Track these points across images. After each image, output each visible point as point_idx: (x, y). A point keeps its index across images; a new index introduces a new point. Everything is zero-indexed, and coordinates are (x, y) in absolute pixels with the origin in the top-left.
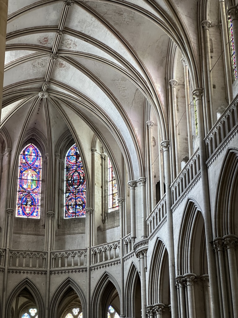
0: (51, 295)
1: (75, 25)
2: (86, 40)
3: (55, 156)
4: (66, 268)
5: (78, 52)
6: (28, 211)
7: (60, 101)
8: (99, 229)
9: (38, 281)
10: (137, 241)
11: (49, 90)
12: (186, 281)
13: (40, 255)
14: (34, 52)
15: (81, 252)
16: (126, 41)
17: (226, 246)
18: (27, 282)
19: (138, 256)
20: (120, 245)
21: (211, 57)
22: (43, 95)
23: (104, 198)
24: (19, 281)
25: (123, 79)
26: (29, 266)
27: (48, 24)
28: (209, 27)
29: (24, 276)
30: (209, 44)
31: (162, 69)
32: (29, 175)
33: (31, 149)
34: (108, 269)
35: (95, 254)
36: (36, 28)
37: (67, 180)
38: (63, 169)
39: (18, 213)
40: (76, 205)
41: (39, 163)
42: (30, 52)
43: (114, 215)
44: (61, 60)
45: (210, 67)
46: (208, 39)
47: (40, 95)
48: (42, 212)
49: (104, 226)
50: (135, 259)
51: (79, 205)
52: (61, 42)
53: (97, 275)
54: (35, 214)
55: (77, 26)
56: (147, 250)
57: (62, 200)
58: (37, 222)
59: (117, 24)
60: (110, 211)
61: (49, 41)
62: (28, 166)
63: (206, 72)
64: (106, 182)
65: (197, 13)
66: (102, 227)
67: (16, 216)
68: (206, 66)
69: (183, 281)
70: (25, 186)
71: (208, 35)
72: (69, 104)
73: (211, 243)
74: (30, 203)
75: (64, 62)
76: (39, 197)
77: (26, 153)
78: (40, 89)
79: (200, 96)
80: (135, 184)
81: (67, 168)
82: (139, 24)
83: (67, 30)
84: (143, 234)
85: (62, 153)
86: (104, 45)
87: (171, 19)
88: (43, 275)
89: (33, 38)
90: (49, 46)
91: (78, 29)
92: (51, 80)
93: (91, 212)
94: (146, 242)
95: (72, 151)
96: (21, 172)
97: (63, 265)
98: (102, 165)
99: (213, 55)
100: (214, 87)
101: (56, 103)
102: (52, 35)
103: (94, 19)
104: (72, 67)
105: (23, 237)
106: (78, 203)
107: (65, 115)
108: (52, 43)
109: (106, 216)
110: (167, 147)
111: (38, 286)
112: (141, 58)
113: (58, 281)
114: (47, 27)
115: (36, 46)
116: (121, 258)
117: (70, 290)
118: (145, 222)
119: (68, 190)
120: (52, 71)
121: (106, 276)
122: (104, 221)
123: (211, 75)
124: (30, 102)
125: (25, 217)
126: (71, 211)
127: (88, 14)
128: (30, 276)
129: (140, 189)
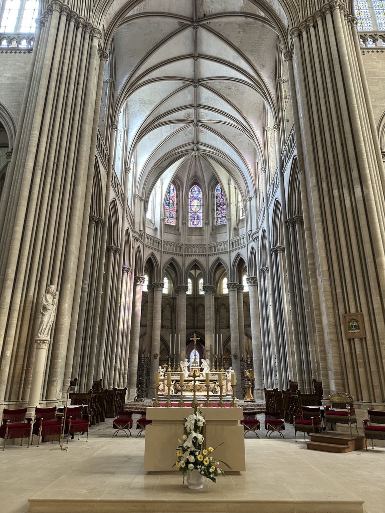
0: (209, 267)
1: (203, 101)
2: (212, 110)
3: (209, 190)
4: (217, 252)
5: (209, 120)
6: (195, 223)
7: (205, 156)
8: (235, 229)
9: (202, 260)
10: (253, 232)
11: (198, 149)
12: (277, 250)
13: (202, 246)
14: (184, 124)
15: (225, 243)
16: (235, 106)
17: (295, 222)
18: (195, 261)
19: (254, 241)
20: (246, 236)
21: (286, 102)
22: (195, 153)
23: (237, 211)
24: (191, 261)
25: (240, 135)
26: (196, 252)
27: (188, 103)
28: (283, 82)
29: (194, 258)
30: (283, 93)
31: (261, 121)
32: (195, 203)
33: (196, 188)
34: (239, 251)
35: (233, 243)
36: (180, 107)
37: (217, 204)
38: (214, 198)
39: (190, 224)
40: (222, 217)
41: (200, 196)
42: (182, 125)
43: (243, 220)
44: (201, 128)
45: (284, 108)
46: (283, 90)
47: (193, 153)
48: (203, 223)
49: (238, 227)
50: (253, 243)
51: (224, 217)
52: (197, 115)
53: (234, 255)
54: (199, 224)
55: (205, 102)
56: (258, 237)
57: (214, 215)
58: (200, 228)
59: (228, 95)
60: (241, 218)
61: (191, 116)
62: (194, 198)
63: (282, 112)
64: (238, 202)
65: (275, 75)
66: (237, 228)
67: (189, 226)
68: (282, 108)
69: (276, 251)
70: (193, 209)
71: (283, 88)
72: (211, 157)
73: (286, 222)
74: (196, 218)
75: (203, 129)
76: (201, 215)
77: (193, 191)
78: (193, 150)
79: (278, 129)
80: (251, 199)
81: (216, 197)
82: (243, 93)
83: (199, 106)
84: (256, 228)
85: (213, 188)
86: (223, 111)
87: (257, 82)
88: (205, 257)
89: (180, 115)
90: (192, 119)
91: (206, 104)
92: (198, 143)
93: (229, 220)
94: (258, 232)
95: (219, 187)
96: (191, 202)
97: (215, 251)
98: (235, 192)
99: (287, 100)
100: (288, 121)
101: (204, 157)
102: (191, 110)
103: (214, 94)
104: (208, 131)
105: (193, 237)
106: (223, 216)
107: (210, 164)
108: (193, 117)
109: (239, 221)
110: (265, 170)
111: (202, 262)
112: (245, 116)
113: (212, 259)
114: (187, 106)
115: (184, 120)
116: (246, 244)
117: (220, 264)
118: (257, 220)
119: (217, 209)
120: (197, 136)
121: (239, 255)
122: (237, 224)
123: (285, 113)
124: (189, 159)
125: (194, 226)
126: (219, 221)
127: (210, 92)
128: (197, 258)
129: (253, 201)
